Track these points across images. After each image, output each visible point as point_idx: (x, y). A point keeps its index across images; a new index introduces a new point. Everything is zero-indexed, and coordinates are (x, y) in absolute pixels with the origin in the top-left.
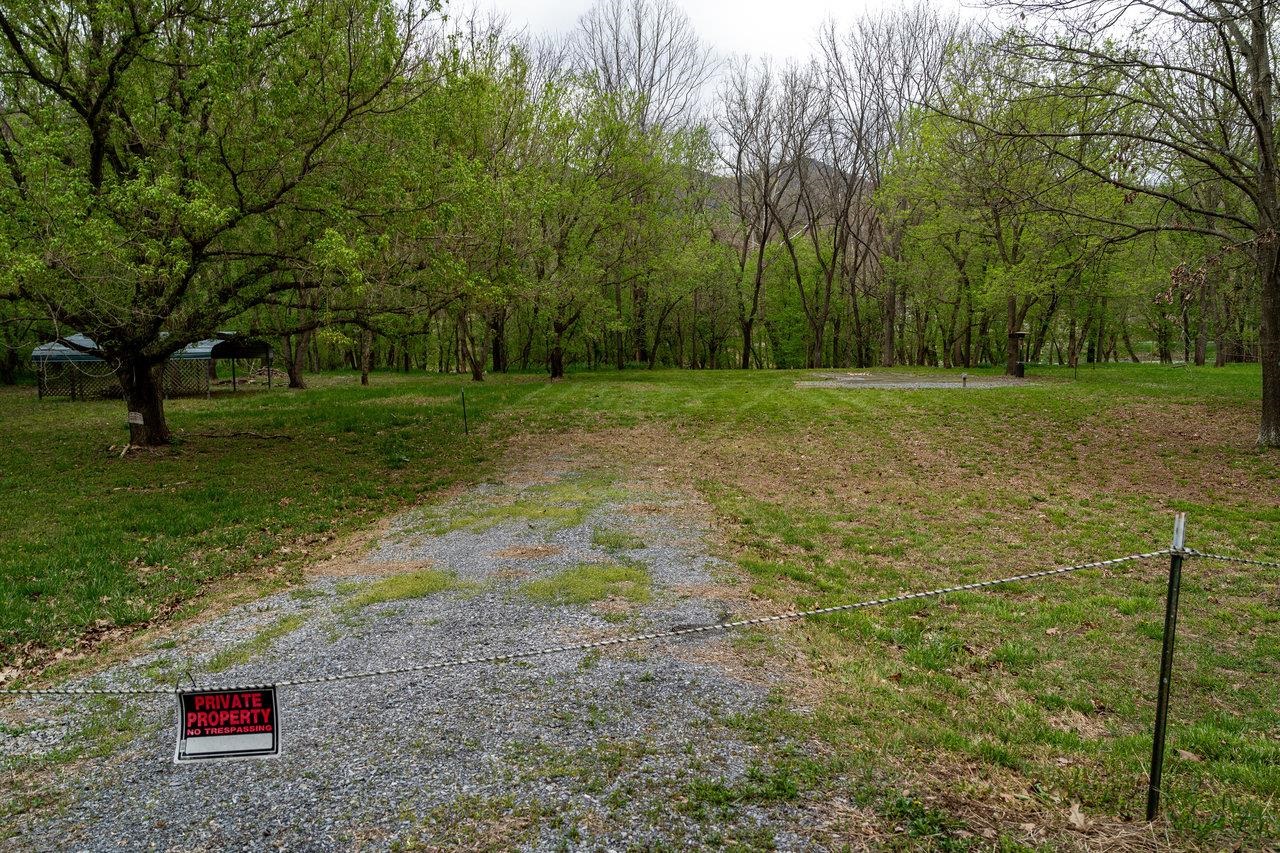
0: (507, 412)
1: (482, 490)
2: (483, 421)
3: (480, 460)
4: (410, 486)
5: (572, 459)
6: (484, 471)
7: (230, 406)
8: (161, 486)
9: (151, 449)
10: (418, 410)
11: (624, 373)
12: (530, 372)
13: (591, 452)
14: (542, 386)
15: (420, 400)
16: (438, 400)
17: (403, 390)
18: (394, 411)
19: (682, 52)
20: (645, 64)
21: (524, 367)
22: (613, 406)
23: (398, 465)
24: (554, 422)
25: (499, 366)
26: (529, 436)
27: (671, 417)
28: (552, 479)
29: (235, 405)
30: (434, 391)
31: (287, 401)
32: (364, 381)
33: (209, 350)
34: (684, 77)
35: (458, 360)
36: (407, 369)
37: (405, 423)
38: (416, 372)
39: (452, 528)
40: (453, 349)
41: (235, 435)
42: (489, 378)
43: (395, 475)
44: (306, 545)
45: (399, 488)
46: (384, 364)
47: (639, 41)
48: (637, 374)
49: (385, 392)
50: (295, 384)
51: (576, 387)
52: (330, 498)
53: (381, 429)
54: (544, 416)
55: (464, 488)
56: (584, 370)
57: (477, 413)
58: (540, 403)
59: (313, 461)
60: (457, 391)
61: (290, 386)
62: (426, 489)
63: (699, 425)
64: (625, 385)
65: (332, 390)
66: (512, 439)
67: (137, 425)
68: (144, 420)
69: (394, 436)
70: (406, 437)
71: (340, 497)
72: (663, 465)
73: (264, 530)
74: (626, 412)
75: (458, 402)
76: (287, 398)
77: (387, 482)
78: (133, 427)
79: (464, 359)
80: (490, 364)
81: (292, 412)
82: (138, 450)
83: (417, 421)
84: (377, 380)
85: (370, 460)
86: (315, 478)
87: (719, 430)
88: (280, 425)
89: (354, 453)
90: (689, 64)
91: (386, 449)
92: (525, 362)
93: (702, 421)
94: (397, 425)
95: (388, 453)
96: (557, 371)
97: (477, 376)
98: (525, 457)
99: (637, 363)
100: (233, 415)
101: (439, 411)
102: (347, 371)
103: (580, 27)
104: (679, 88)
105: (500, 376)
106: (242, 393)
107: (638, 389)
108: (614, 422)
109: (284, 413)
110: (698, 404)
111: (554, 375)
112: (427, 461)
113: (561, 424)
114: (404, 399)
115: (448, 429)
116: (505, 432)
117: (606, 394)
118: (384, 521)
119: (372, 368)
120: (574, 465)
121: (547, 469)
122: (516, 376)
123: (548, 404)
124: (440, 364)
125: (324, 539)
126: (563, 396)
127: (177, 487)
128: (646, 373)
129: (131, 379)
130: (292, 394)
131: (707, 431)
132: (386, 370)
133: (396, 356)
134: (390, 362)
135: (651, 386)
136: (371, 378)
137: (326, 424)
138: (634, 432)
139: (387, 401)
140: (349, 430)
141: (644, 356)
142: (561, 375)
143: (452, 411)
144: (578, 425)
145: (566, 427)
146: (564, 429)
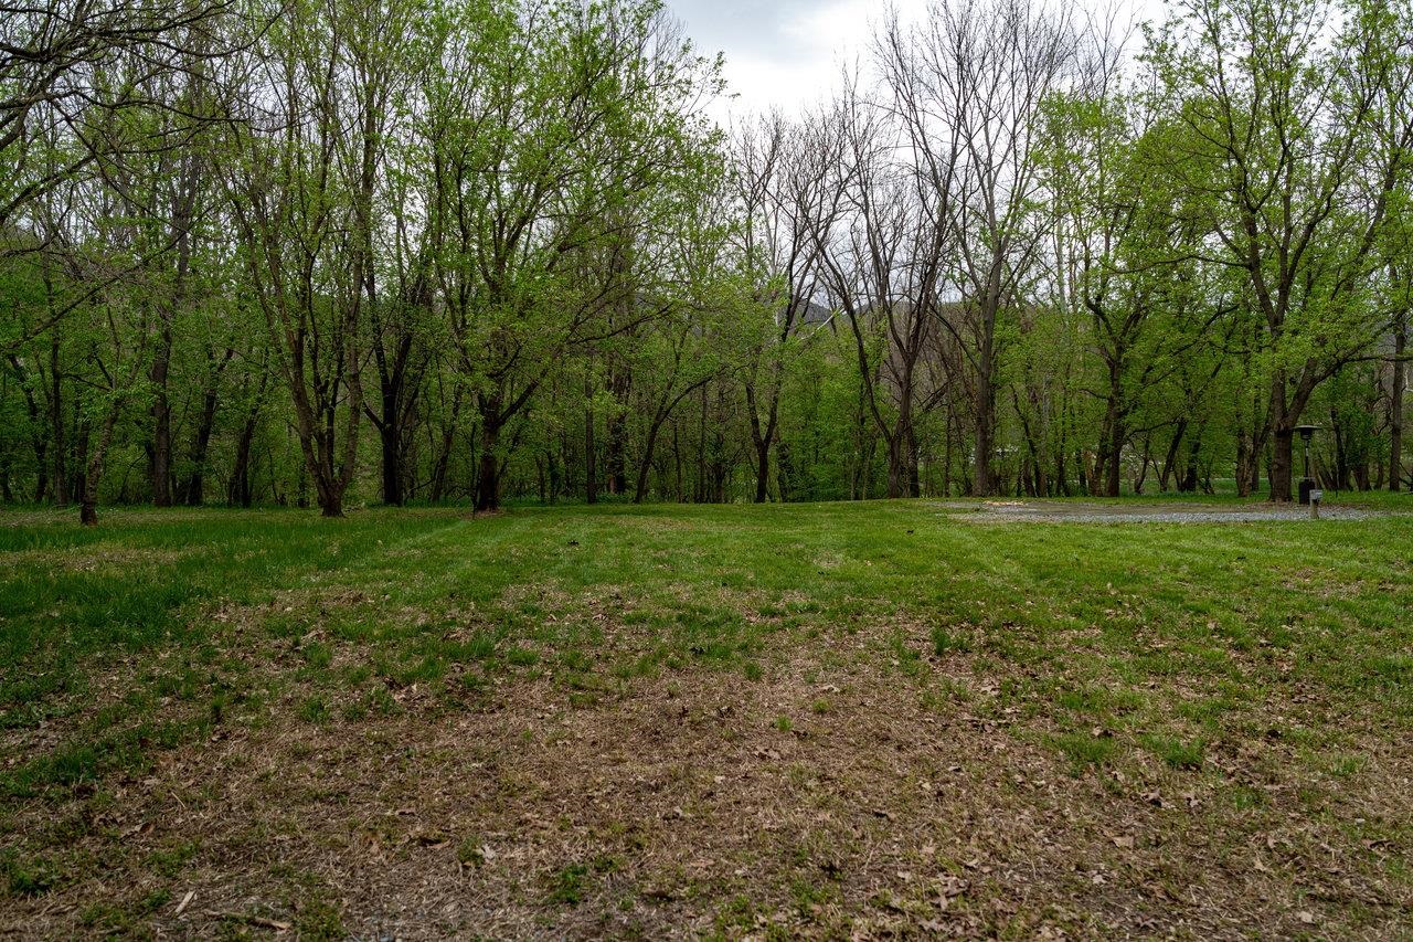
11: (600, 506)
21: (435, 498)
22: (627, 569)
25: (397, 498)
51: (521, 526)
56: (531, 503)
96: (485, 504)
97: (330, 508)
99: (612, 494)
117: (592, 539)
141: (621, 485)
142: (492, 508)
144: (528, 661)
145: (476, 671)
146: (470, 687)
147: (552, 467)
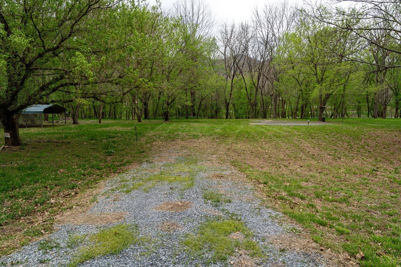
0: (152, 133)
1: (145, 165)
2: (143, 136)
3: (143, 152)
4: (115, 163)
5: (178, 151)
6: (144, 157)
7: (50, 130)
8: (11, 163)
9: (13, 147)
10: (119, 132)
11: (189, 120)
12: (157, 119)
13: (185, 149)
14: (162, 124)
15: (119, 129)
16: (126, 129)
17: (113, 125)
18: (109, 132)
19: (207, 15)
20: (195, 19)
21: (155, 118)
22: (189, 131)
23: (110, 154)
24: (169, 136)
25: (146, 117)
26: (160, 142)
27: (211, 135)
28: (172, 160)
29: (51, 130)
30: (125, 125)
31: (71, 129)
32: (100, 122)
33: (43, 110)
34: (207, 24)
35: (132, 115)
36: (115, 118)
37: (114, 137)
38: (118, 119)
39: (134, 189)
40: (131, 112)
41: (48, 141)
42: (143, 121)
43: (109, 158)
44: (64, 197)
45: (110, 165)
46: (107, 117)
47: (193, 11)
48: (193, 120)
49: (107, 126)
50: (75, 123)
51: (174, 124)
52: (81, 169)
53: (104, 139)
54: (165, 135)
55: (137, 164)
56: (174, 119)
57: (140, 133)
58: (163, 130)
59: (77, 152)
60: (132, 126)
61: (73, 123)
62: (121, 165)
63: (223, 138)
64: (191, 124)
65: (88, 125)
66: (154, 143)
67: (8, 138)
68: (11, 136)
69: (109, 142)
70: (114, 142)
71: (85, 170)
72: (215, 154)
73: (47, 187)
74: (195, 133)
75: (133, 130)
76: (71, 128)
77: (106, 162)
78: (6, 139)
79: (135, 115)
80: (143, 116)
81: (72, 133)
82: (7, 147)
83: (118, 136)
84: (105, 122)
85: (99, 152)
86: (77, 159)
87: (230, 140)
88: (66, 137)
89: (94, 149)
90: (209, 20)
91: (106, 147)
92: (155, 116)
93: (224, 137)
94: (111, 138)
95: (106, 149)
96: (167, 119)
97: (139, 121)
98: (160, 151)
99: (192, 116)
100: (49, 134)
101: (126, 133)
102: (95, 119)
103: (173, 6)
104: (206, 27)
105: (147, 121)
106: (56, 126)
107: (196, 125)
108: (191, 137)
109: (68, 133)
110: (219, 131)
111: (166, 120)
112: (122, 153)
113: (172, 138)
114: (114, 128)
115: (130, 140)
116: (151, 141)
117: (186, 127)
118: (102, 182)
119: (103, 118)
120: (180, 154)
121: (170, 156)
122: (152, 121)
123: (166, 130)
124: (126, 116)
125: (73, 193)
126: (170, 127)
127: (18, 164)
128: (196, 120)
129: (5, 120)
130: (73, 126)
131: (227, 141)
132: (108, 118)
133: (111, 114)
134: (110, 116)
135: (201, 124)
136: (102, 121)
137: (84, 137)
138: (200, 141)
139: (107, 129)
140: (92, 140)
141: (194, 114)
142: (168, 120)
143: (131, 133)
144: (178, 138)
145: (174, 139)
146: (173, 140)
147: (178, 111)
